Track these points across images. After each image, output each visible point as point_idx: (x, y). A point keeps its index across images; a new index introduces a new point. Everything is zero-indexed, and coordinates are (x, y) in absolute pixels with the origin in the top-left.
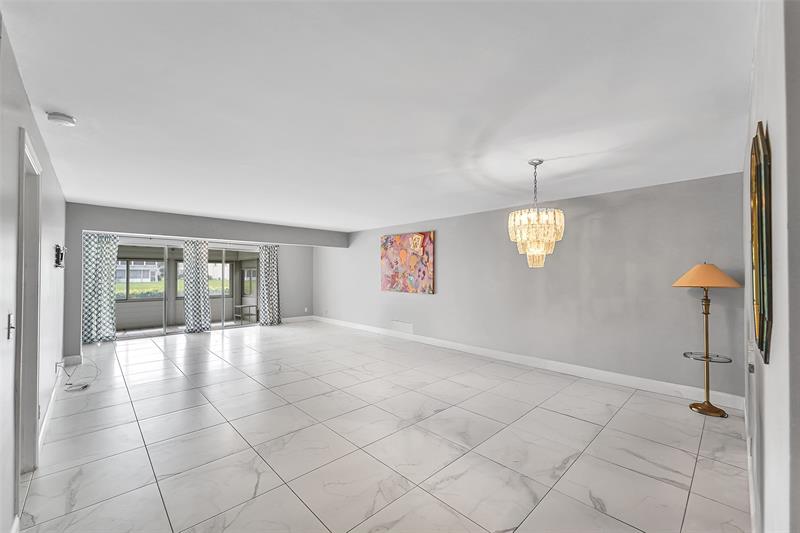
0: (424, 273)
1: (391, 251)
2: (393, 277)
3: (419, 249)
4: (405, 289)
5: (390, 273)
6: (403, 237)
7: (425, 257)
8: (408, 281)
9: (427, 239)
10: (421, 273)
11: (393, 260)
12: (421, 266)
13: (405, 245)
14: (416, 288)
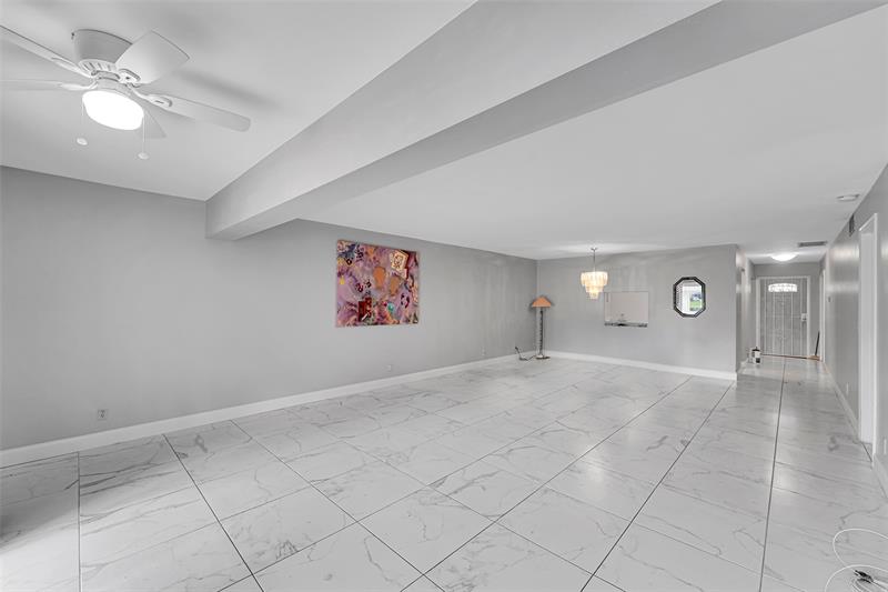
0: (408, 300)
1: (357, 267)
2: (362, 305)
3: (401, 270)
4: (382, 320)
5: (357, 298)
6: (381, 250)
7: (409, 280)
8: (386, 309)
9: (412, 260)
10: (404, 300)
11: (363, 279)
12: (404, 291)
13: (382, 262)
14: (398, 317)
